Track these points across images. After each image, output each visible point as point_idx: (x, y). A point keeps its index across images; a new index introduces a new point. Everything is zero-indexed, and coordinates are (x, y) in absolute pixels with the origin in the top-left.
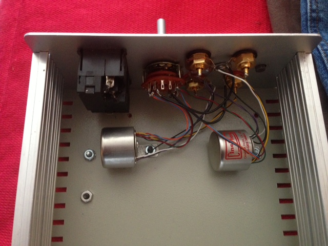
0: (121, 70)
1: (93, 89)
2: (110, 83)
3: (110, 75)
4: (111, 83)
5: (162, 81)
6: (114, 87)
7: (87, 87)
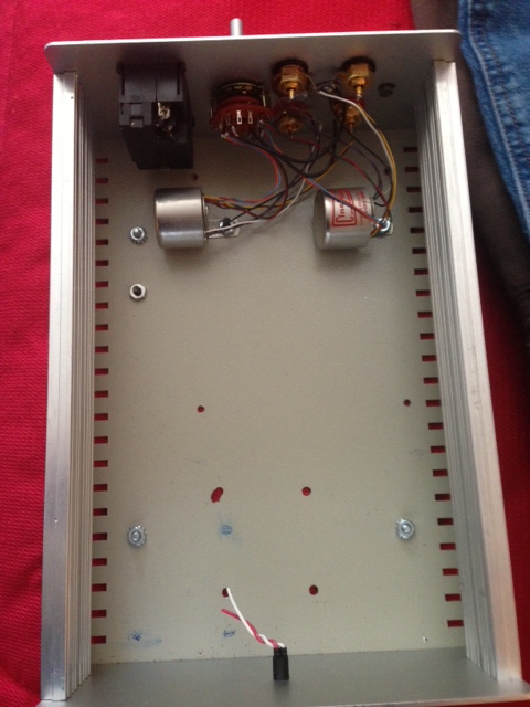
0: (178, 93)
1: (141, 121)
2: (164, 113)
3: (164, 100)
4: (166, 112)
5: (239, 112)
6: (169, 118)
7: (133, 118)
